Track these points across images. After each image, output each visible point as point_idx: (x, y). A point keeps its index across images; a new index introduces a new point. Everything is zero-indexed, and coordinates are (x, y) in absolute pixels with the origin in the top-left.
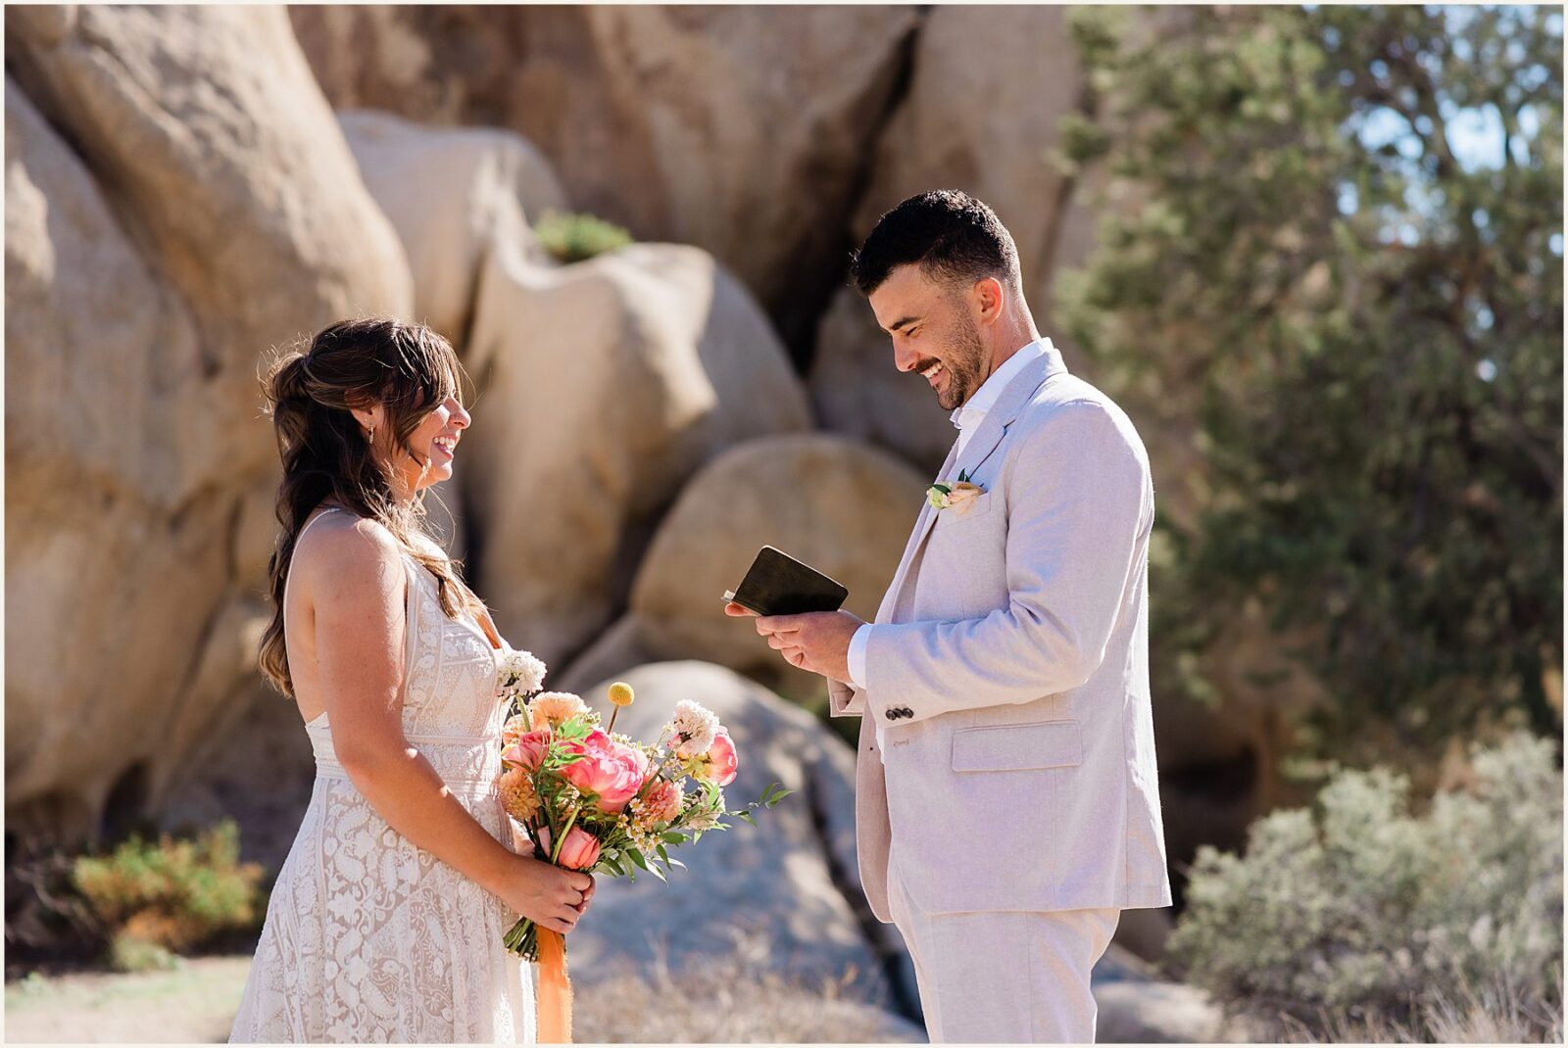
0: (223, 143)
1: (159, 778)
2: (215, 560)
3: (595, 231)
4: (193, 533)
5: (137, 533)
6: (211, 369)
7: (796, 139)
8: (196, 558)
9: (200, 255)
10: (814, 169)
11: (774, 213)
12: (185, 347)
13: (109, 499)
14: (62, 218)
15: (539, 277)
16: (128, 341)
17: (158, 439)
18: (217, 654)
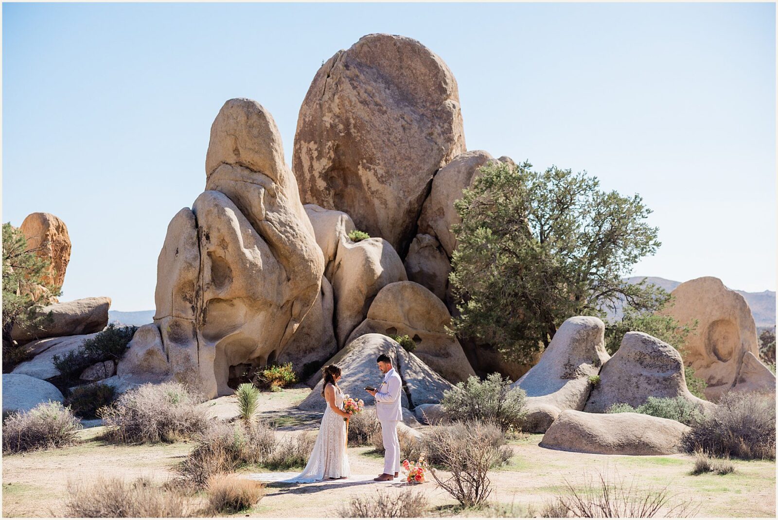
0: (291, 238)
1: (277, 353)
2: (288, 313)
3: (361, 234)
4: (285, 309)
5: (275, 310)
6: (289, 280)
7: (405, 206)
8: (285, 314)
9: (287, 259)
10: (409, 212)
11: (401, 221)
12: (284, 275)
13: (271, 305)
14: (264, 254)
15: (350, 246)
16: (274, 277)
17: (279, 293)
18: (289, 330)
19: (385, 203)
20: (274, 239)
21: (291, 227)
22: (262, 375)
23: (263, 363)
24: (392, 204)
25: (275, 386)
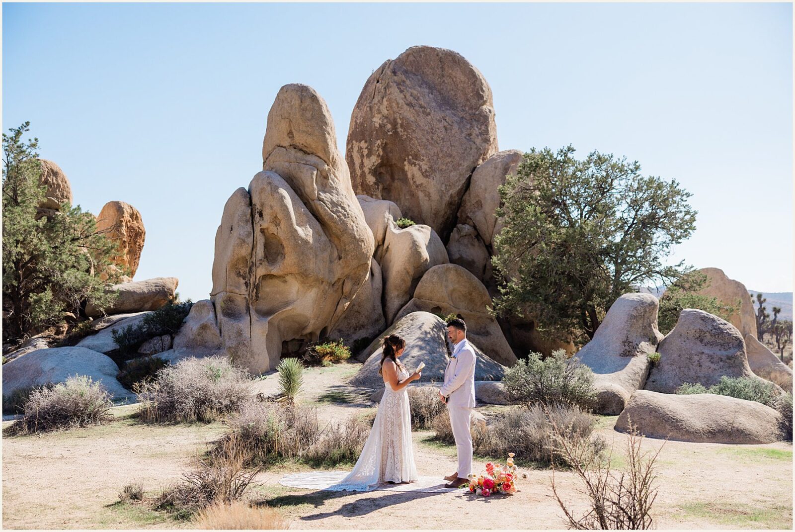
0: (343, 217)
1: (329, 330)
2: (340, 291)
3: (408, 222)
4: (336, 287)
5: (327, 288)
6: (340, 258)
7: (447, 198)
8: (336, 291)
9: (338, 238)
10: (450, 204)
11: (442, 213)
12: (336, 254)
13: (322, 282)
14: (315, 232)
15: (397, 231)
16: (326, 255)
17: (331, 271)
18: (340, 308)
19: (429, 196)
20: (326, 218)
21: (343, 208)
22: (314, 350)
23: (316, 339)
24: (435, 196)
25: (326, 360)
